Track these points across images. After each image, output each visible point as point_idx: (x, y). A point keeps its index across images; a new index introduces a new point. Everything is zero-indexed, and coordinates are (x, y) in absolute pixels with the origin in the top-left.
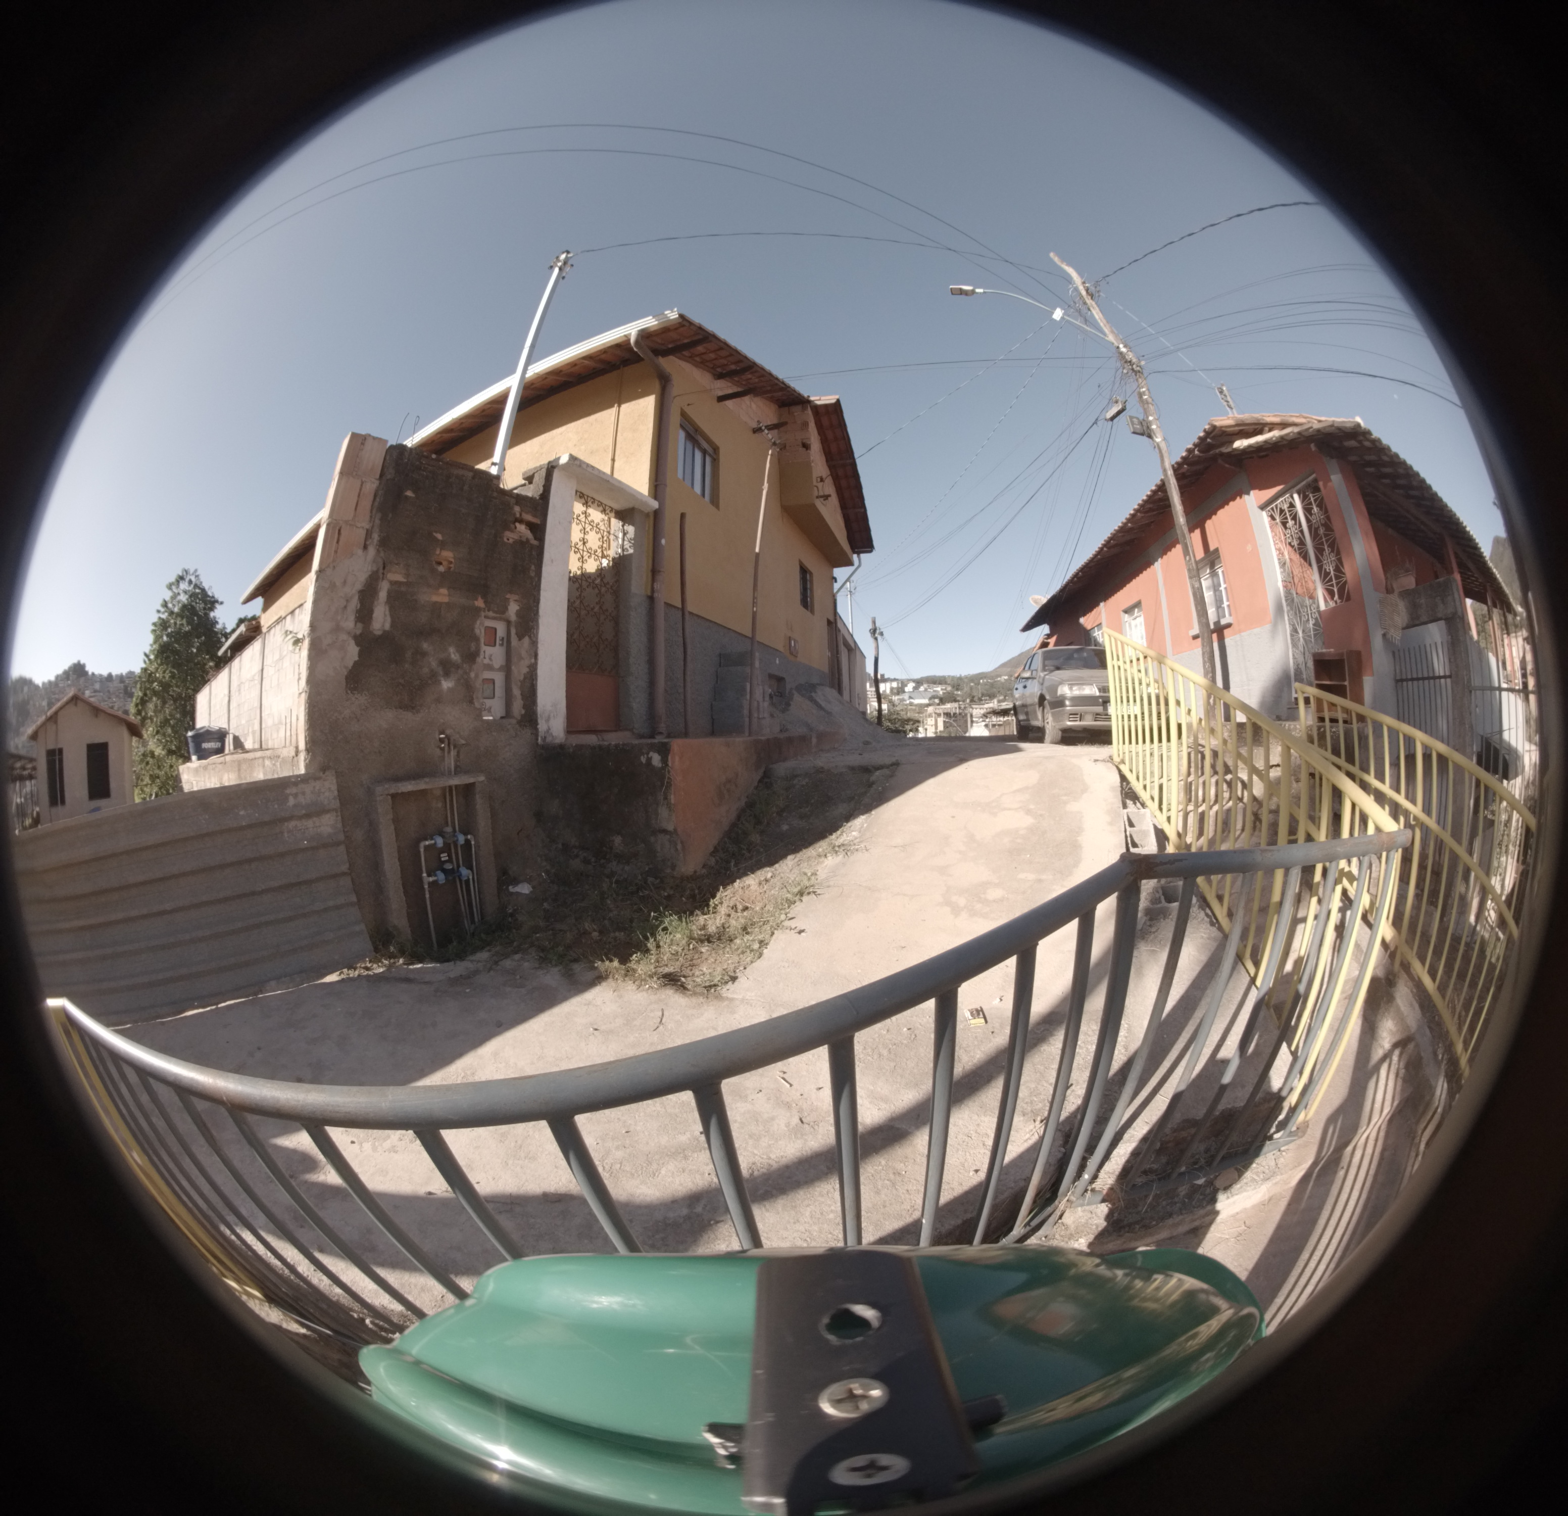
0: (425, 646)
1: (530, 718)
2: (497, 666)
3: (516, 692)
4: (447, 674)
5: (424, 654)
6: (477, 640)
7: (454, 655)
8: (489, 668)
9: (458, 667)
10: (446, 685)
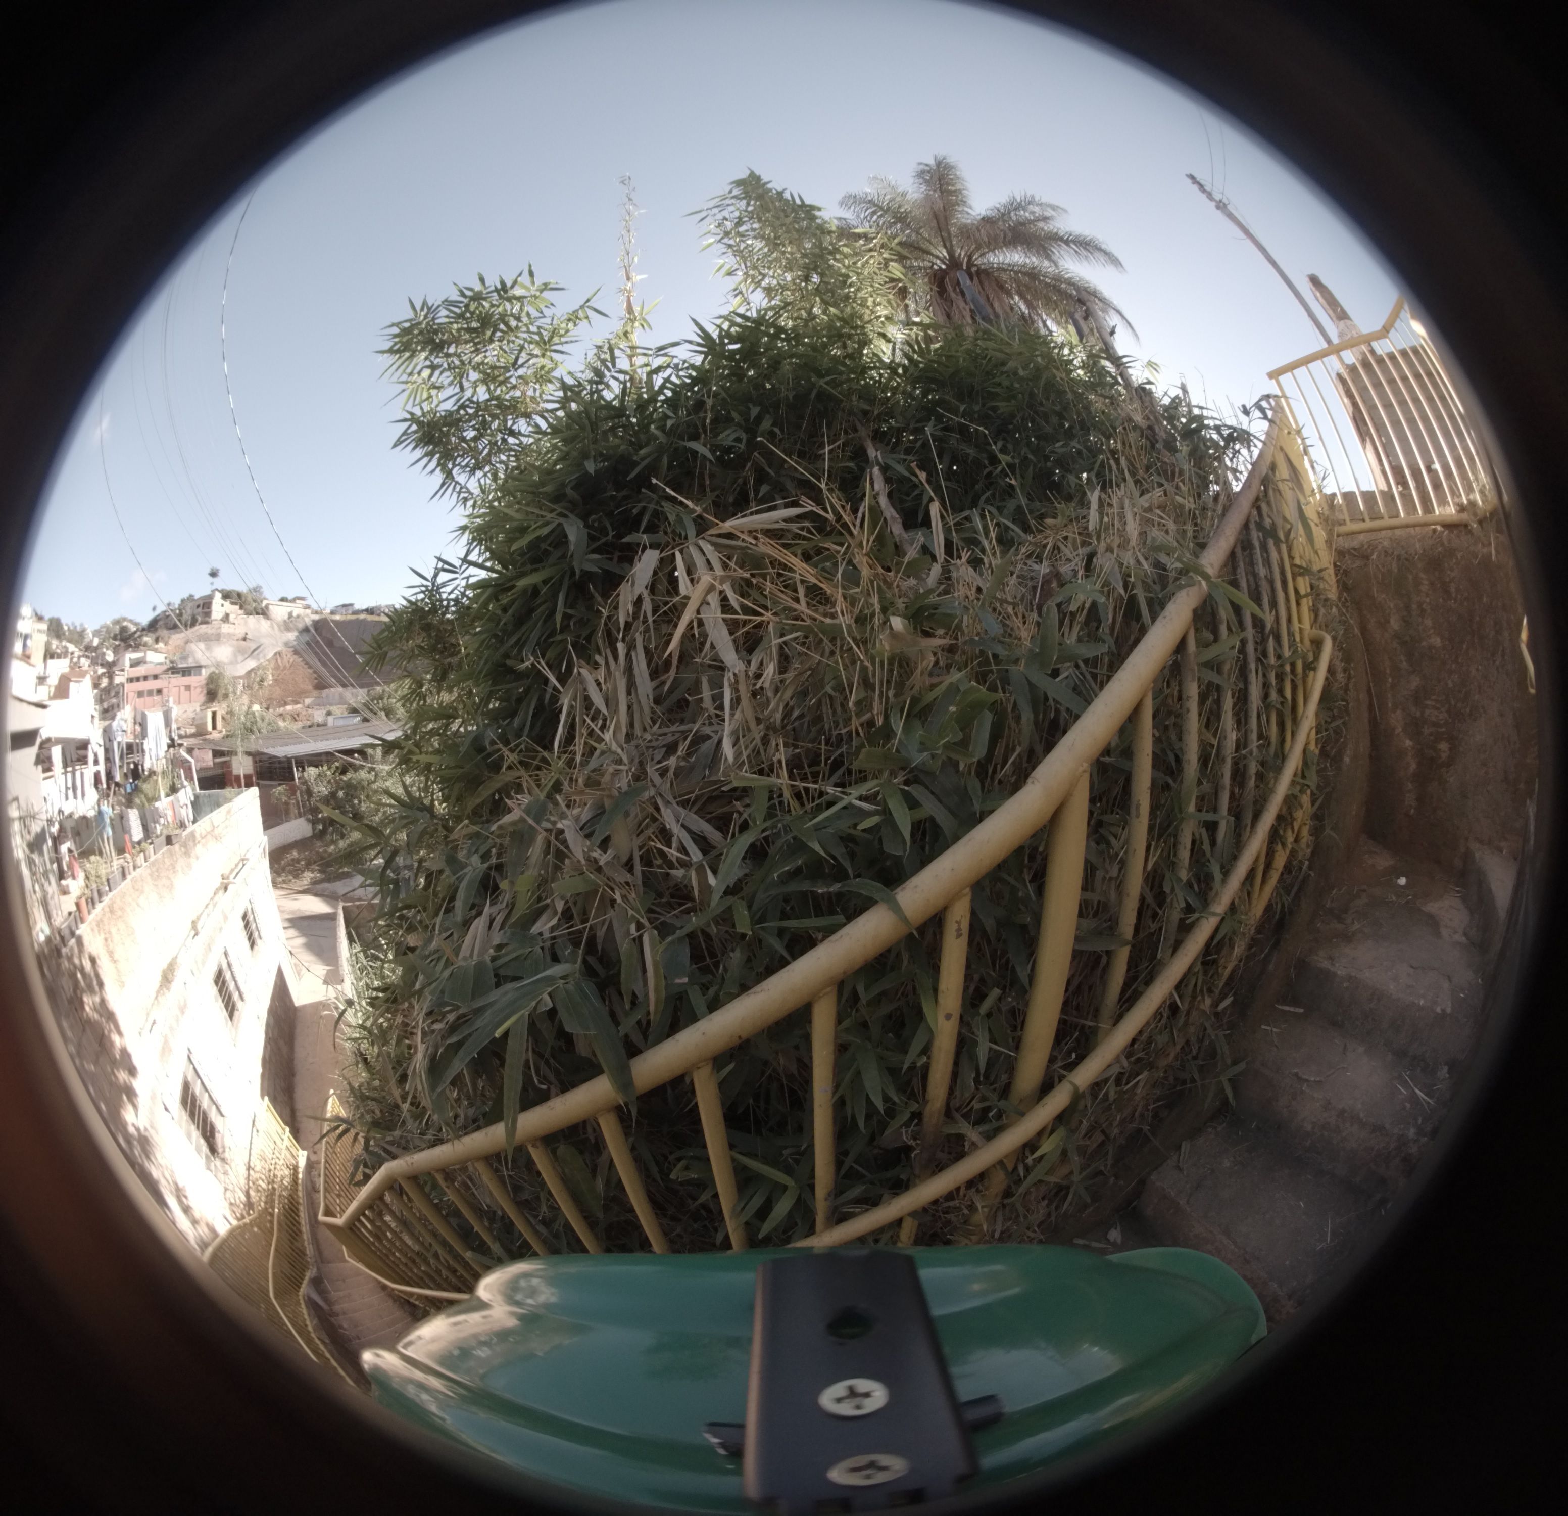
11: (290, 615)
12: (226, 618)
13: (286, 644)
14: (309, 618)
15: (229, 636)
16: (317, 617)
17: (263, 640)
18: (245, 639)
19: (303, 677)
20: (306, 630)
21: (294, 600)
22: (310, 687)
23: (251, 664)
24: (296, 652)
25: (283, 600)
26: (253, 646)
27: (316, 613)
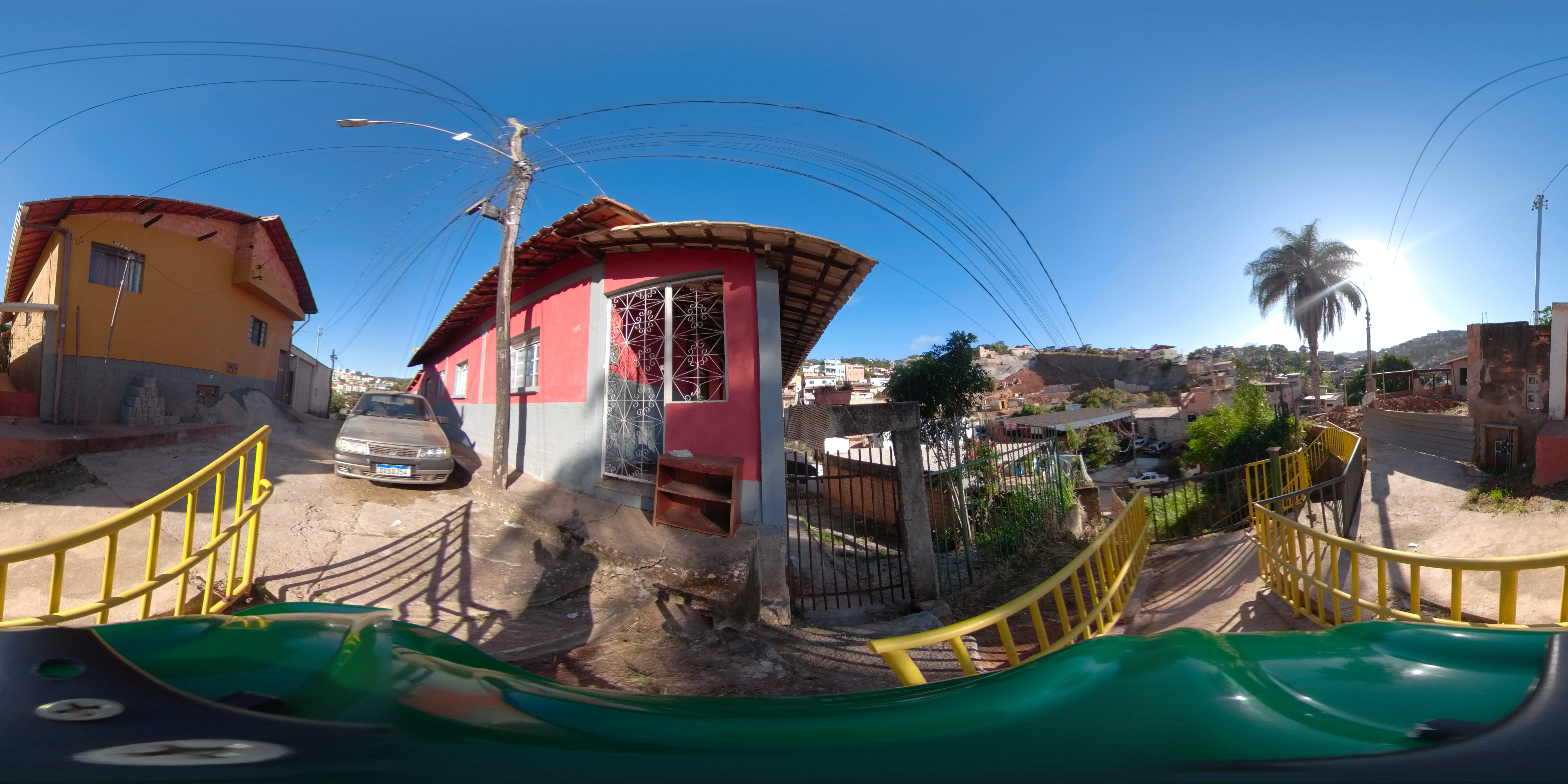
0: (1503, 386)
1: (1546, 409)
2: (1535, 391)
3: (1541, 401)
4: (1511, 395)
5: (1502, 388)
6: (1523, 383)
7: (1513, 388)
8: (1532, 391)
9: (1515, 392)
10: (1510, 398)
11: (1024, 353)
12: (989, 356)
13: (1024, 366)
14: (1034, 354)
15: (993, 364)
16: (1038, 353)
17: (1011, 365)
18: (1001, 364)
19: (1037, 379)
20: (1033, 359)
21: (1023, 347)
22: (1042, 384)
23: (1008, 375)
24: (1031, 369)
25: (1017, 347)
26: (1007, 367)
27: (1037, 351)
